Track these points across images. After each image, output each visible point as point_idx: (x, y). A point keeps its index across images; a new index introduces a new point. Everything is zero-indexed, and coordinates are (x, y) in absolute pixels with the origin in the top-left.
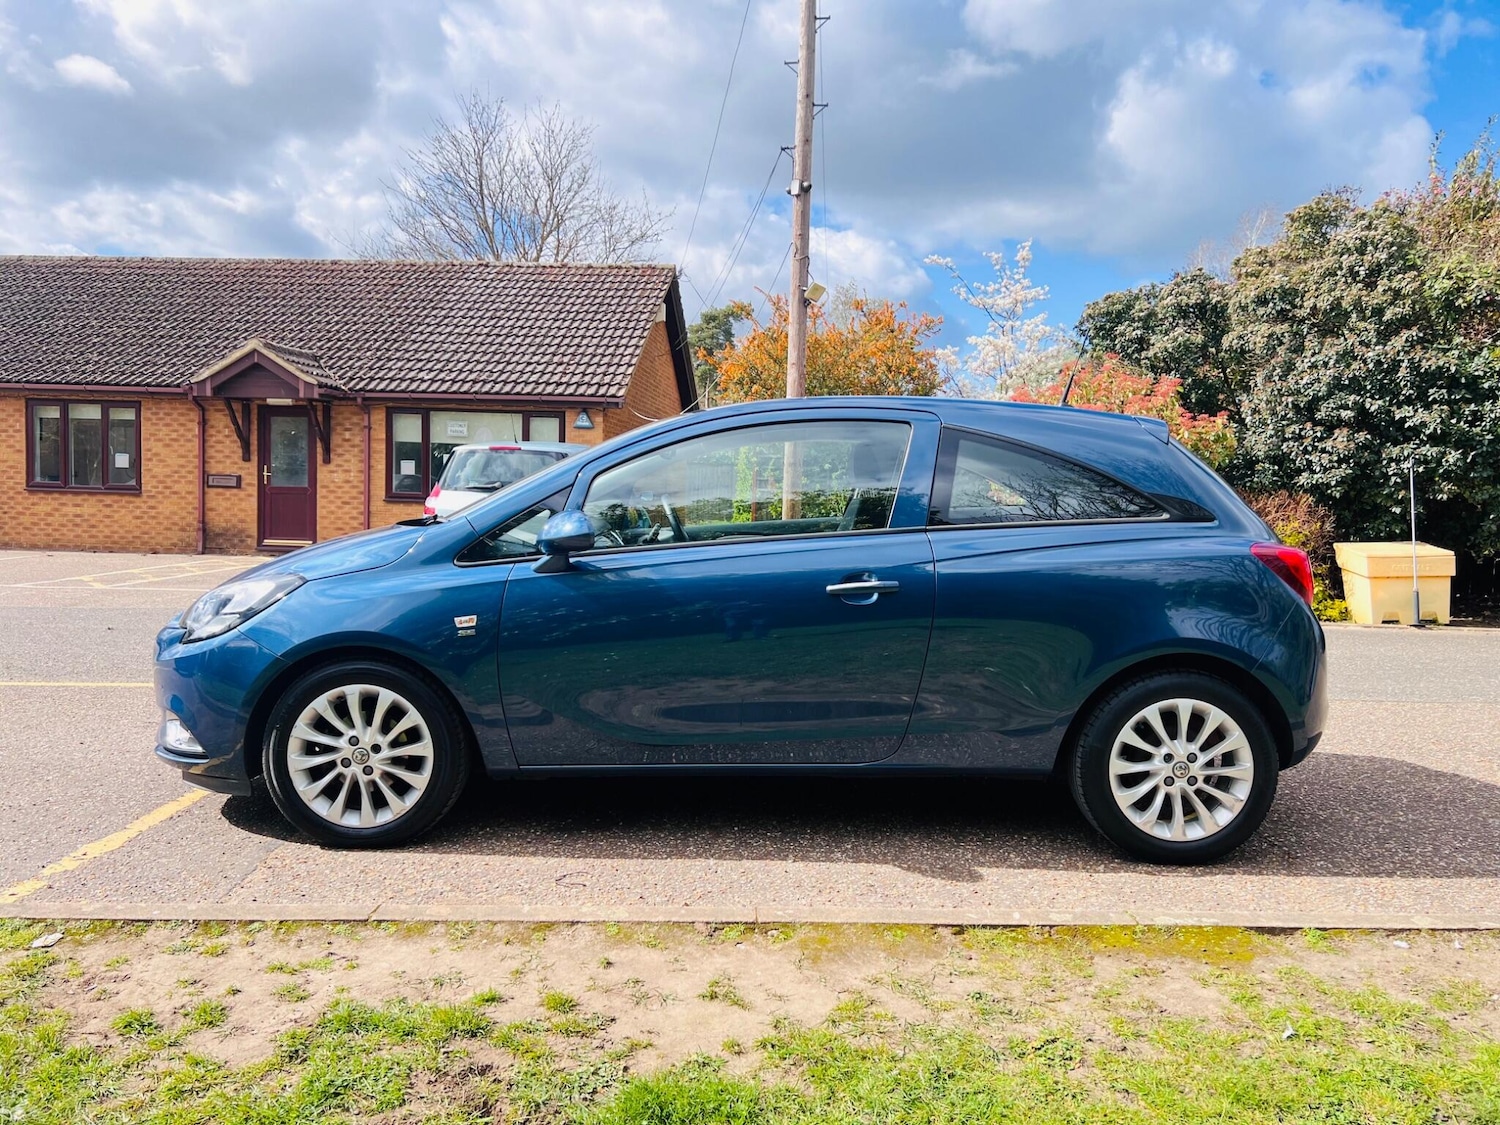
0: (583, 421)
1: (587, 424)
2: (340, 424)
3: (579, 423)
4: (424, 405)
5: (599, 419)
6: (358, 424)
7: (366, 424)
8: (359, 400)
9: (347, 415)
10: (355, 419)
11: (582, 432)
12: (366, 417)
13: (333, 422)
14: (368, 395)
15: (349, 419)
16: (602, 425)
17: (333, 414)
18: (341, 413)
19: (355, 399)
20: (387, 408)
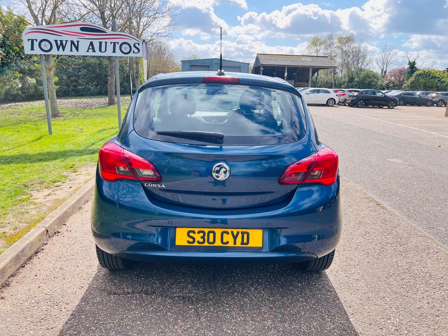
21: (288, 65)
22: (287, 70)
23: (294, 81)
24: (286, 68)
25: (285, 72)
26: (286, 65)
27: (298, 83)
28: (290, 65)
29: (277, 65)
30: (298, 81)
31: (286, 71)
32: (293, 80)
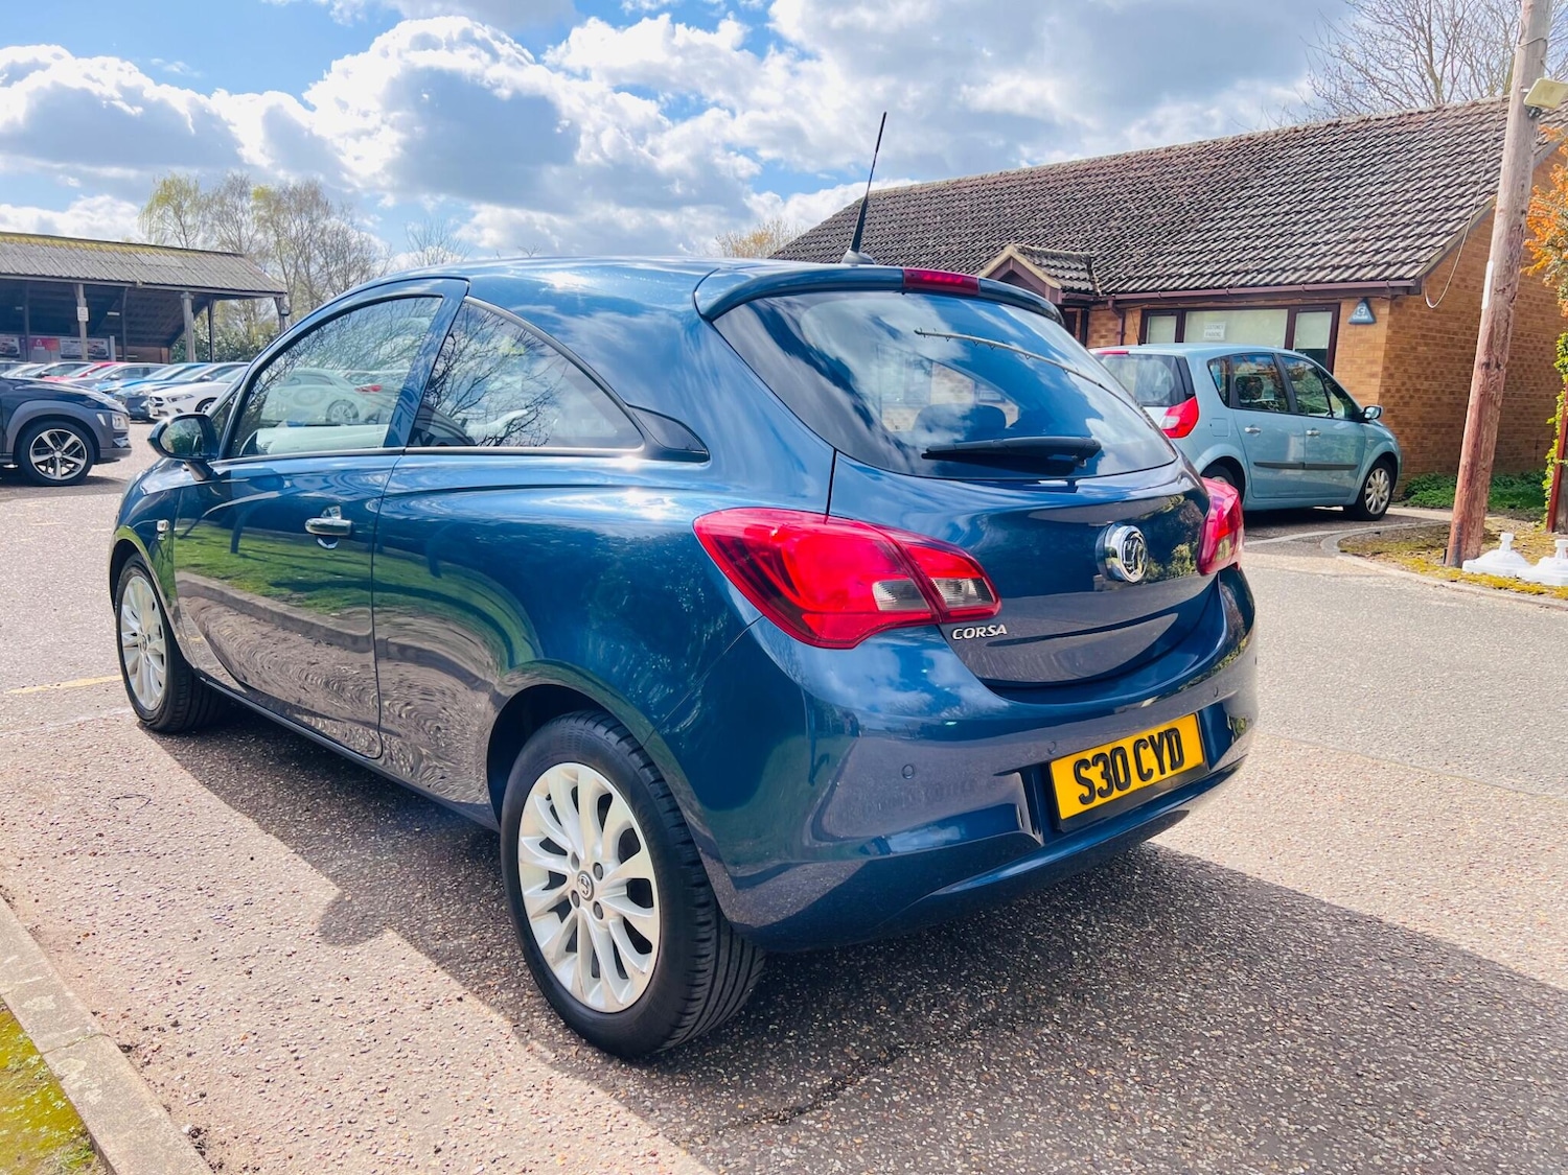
0: (1362, 313)
1: (1366, 317)
2: (1096, 331)
3: (1356, 317)
4: (1181, 305)
5: (1384, 310)
6: (1112, 330)
7: (1120, 329)
8: (1110, 303)
9: (1104, 321)
10: (1111, 325)
11: (1360, 329)
12: (1120, 321)
13: (1090, 330)
14: (1119, 297)
15: (1104, 325)
16: (1387, 318)
17: (1091, 320)
18: (1098, 319)
19: (1106, 302)
20: (1143, 310)
21: (87, 279)
22: (85, 296)
23: (118, 341)
24: (81, 288)
25: (76, 305)
26: (78, 278)
27: (130, 348)
28: (95, 280)
29: (35, 275)
30: (131, 342)
31: (82, 300)
32: (112, 338)
